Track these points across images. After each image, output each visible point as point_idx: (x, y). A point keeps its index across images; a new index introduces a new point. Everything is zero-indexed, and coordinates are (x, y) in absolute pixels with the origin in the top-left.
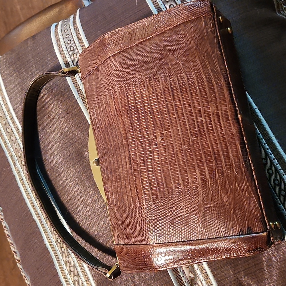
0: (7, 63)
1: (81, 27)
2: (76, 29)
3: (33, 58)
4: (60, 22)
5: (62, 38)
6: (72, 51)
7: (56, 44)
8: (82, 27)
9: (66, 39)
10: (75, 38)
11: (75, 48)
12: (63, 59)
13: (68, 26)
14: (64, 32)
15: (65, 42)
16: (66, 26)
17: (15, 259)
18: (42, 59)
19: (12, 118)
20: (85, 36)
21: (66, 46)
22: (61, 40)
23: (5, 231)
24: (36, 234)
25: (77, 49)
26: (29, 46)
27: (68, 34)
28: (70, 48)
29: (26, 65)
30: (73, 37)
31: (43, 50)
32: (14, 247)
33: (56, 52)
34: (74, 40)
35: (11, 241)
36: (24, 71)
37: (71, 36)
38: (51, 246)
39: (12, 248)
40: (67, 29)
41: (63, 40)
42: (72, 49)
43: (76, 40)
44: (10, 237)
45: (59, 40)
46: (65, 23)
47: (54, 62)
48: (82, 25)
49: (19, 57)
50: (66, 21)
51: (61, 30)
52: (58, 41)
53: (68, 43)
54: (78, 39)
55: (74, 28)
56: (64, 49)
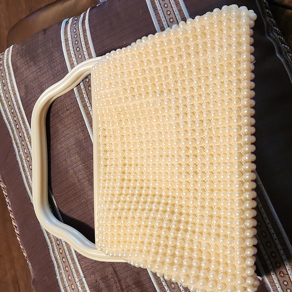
0: (19, 55)
1: (89, 29)
2: (84, 31)
3: (42, 53)
4: (70, 19)
5: (71, 37)
6: (78, 51)
7: (64, 42)
8: (90, 30)
9: (74, 39)
11: (81, 49)
12: (69, 58)
13: (77, 26)
14: (73, 31)
15: (72, 42)
17: (15, 232)
18: (50, 55)
19: (19, 108)
20: (92, 39)
21: (73, 46)
22: (70, 39)
23: (8, 207)
25: (83, 51)
26: (39, 40)
28: (77, 49)
29: (35, 59)
30: (81, 38)
31: (52, 46)
32: (15, 223)
33: (63, 50)
34: (81, 41)
35: (12, 217)
36: (33, 65)
37: (78, 36)
39: (13, 223)
41: (71, 40)
42: (78, 49)
43: (83, 41)
44: (12, 213)
45: (68, 38)
46: (75, 22)
47: (61, 59)
49: (30, 50)
50: (76, 19)
52: (66, 40)
53: (75, 43)
54: (85, 41)
55: (82, 29)
56: (71, 48)
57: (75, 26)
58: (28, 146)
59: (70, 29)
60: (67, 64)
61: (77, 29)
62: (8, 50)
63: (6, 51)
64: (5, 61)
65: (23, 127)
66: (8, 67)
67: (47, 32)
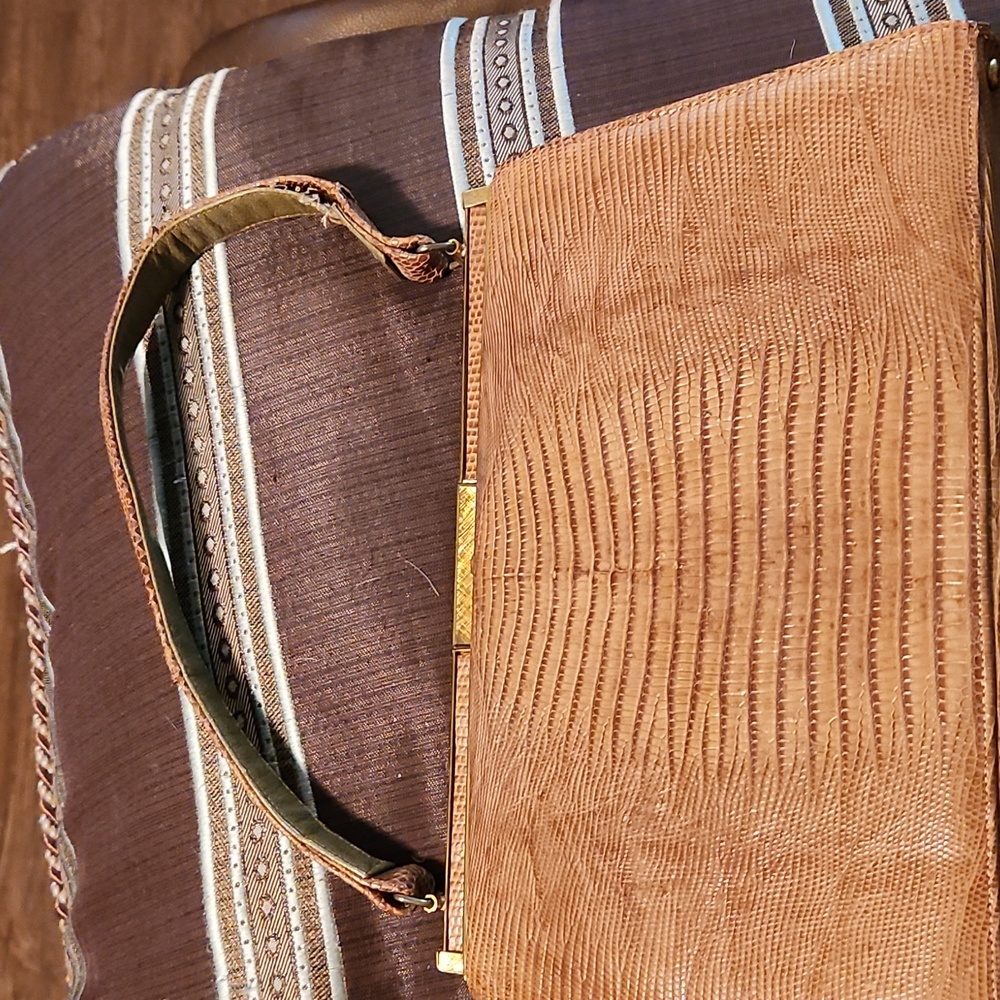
1: (563, 69)
2: (542, 70)
3: (352, 117)
4: (478, 21)
5: (482, 81)
6: (506, 139)
7: (454, 96)
8: (566, 70)
9: (494, 91)
10: (531, 99)
11: (522, 135)
12: (467, 159)
13: (511, 45)
14: (494, 63)
15: (487, 102)
16: (503, 42)
17: (37, 796)
18: (387, 131)
20: (572, 105)
21: (489, 118)
22: (477, 87)
23: (34, 688)
24: (167, 742)
26: (345, 69)
27: (507, 77)
28: (504, 130)
29: (319, 136)
30: (525, 92)
31: (398, 101)
32: (49, 757)
33: (445, 123)
34: (523, 105)
35: (42, 730)
36: (308, 155)
37: (515, 86)
38: (211, 803)
39: (39, 756)
40: (506, 57)
41: (482, 92)
42: (509, 132)
43: (532, 106)
44: (46, 715)
45: (468, 85)
46: (502, 32)
47: (429, 157)
48: (564, 61)
49: (302, 99)
50: (504, 23)
51: (484, 52)
52: (463, 88)
53: (499, 109)
54: (540, 107)
55: (534, 59)
56: (480, 124)
57: (503, 46)
58: (218, 458)
59: (480, 51)
60: (454, 179)
61: (512, 56)
62: (204, 84)
63: (197, 83)
64: (186, 118)
65: (212, 382)
66: (197, 145)
67: (379, 47)
